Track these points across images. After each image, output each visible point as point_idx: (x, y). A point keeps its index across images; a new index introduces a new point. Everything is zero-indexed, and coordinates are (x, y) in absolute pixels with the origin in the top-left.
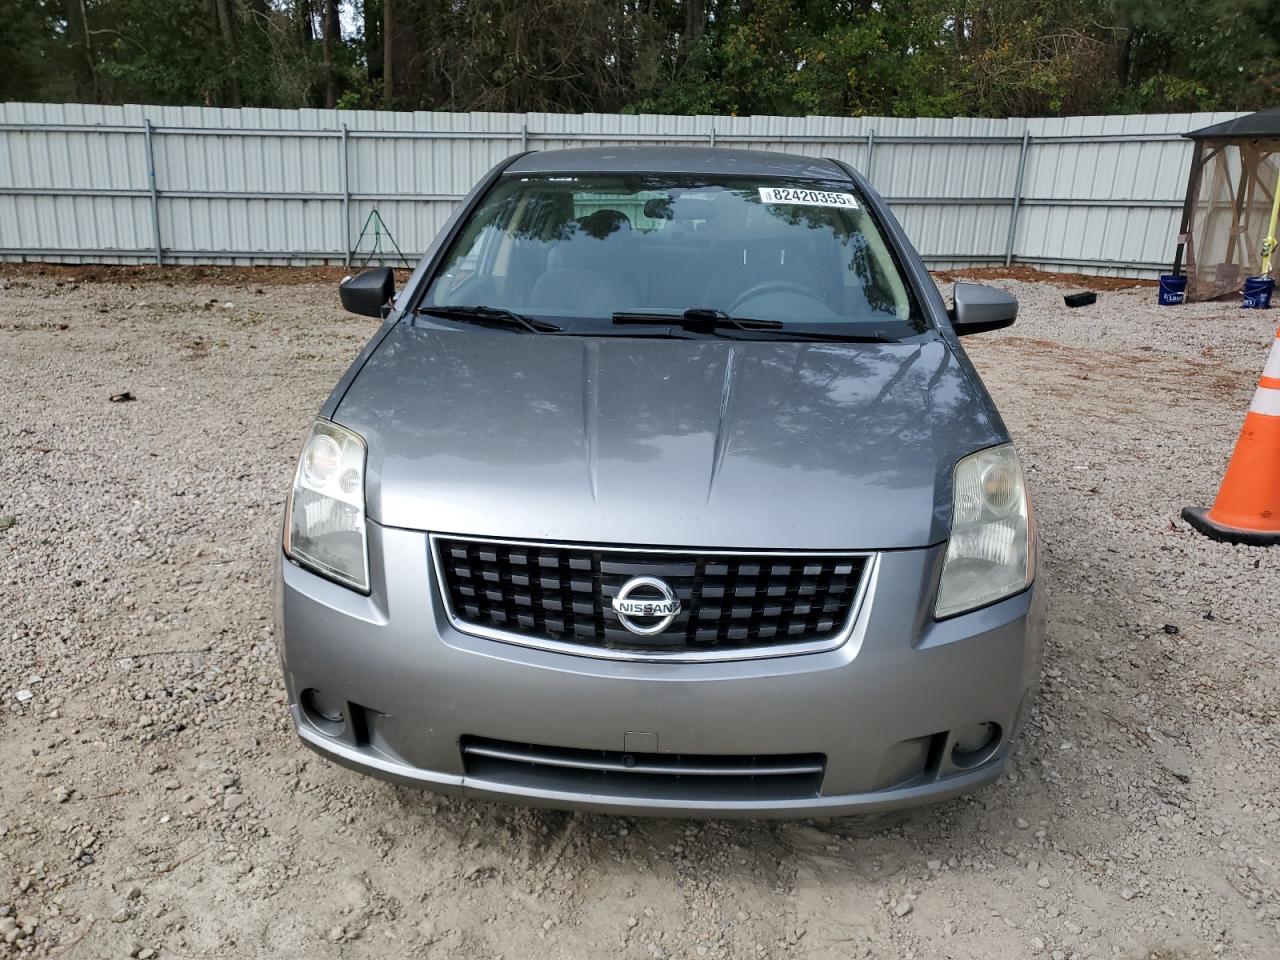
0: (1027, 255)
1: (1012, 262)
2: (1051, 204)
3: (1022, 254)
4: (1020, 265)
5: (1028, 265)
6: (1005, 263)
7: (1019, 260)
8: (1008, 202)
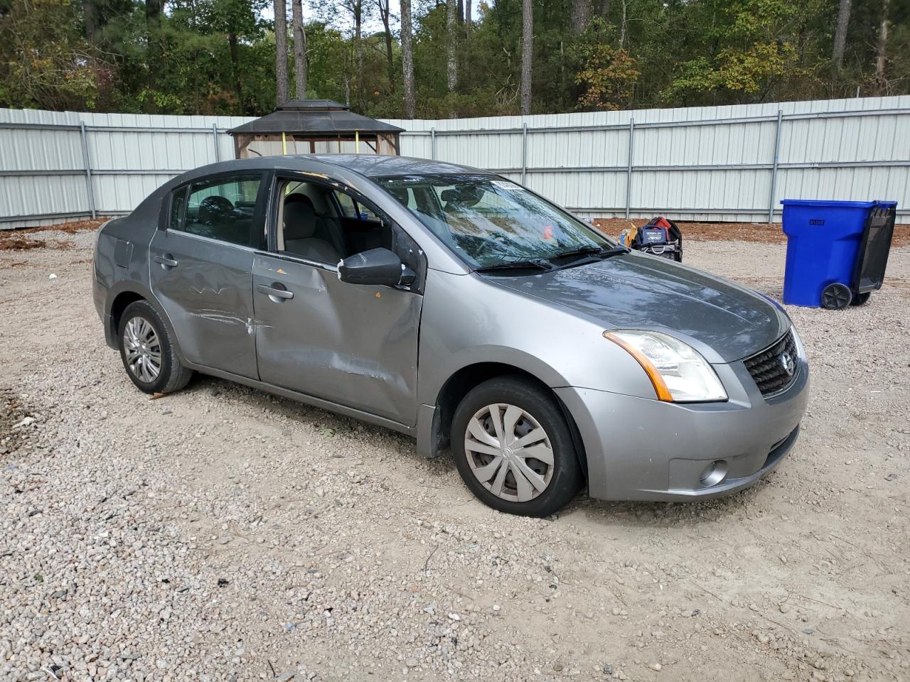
0: (105, 210)
1: (96, 215)
2: (114, 173)
3: (102, 210)
4: (102, 217)
5: (108, 217)
6: (91, 216)
7: (100, 214)
8: (84, 173)
